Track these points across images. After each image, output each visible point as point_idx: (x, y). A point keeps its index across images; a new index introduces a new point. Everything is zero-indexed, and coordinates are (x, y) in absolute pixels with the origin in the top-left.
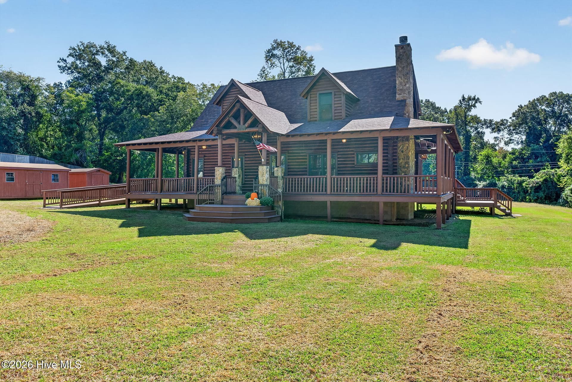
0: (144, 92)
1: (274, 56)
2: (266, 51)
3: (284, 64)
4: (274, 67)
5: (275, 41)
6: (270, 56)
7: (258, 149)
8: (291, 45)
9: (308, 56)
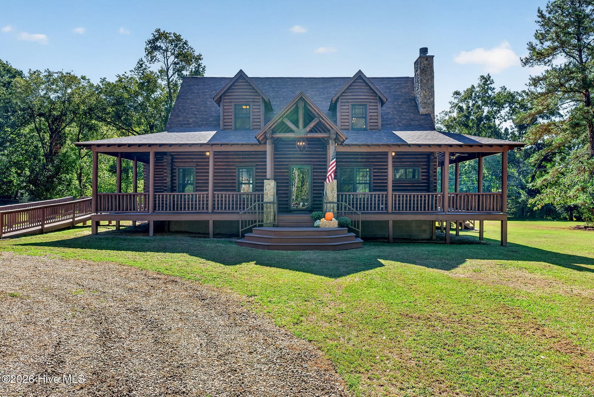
1: (157, 48)
2: (147, 41)
3: (167, 60)
4: (155, 61)
5: (157, 31)
6: (152, 48)
8: (178, 38)
9: (196, 54)
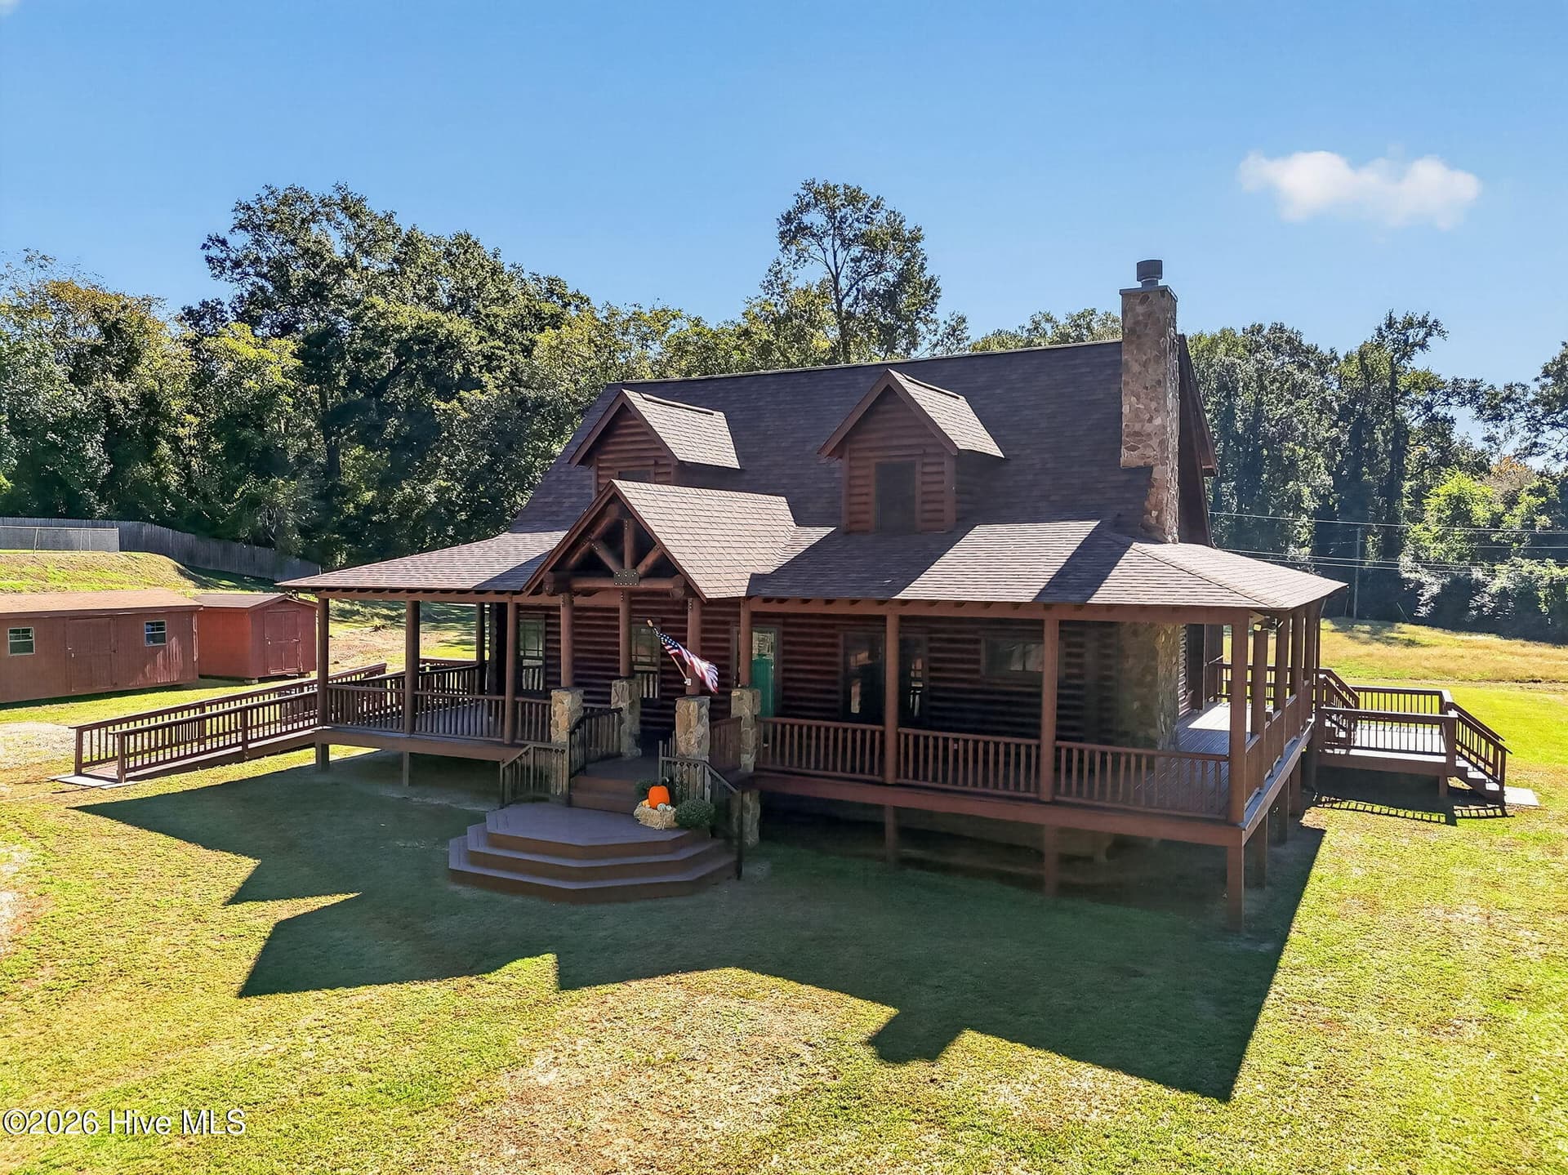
0: (442, 332)
1: (803, 230)
2: (780, 218)
3: (835, 253)
4: (805, 261)
5: (808, 186)
6: (793, 231)
7: (670, 652)
8: (855, 196)
9: (908, 226)
